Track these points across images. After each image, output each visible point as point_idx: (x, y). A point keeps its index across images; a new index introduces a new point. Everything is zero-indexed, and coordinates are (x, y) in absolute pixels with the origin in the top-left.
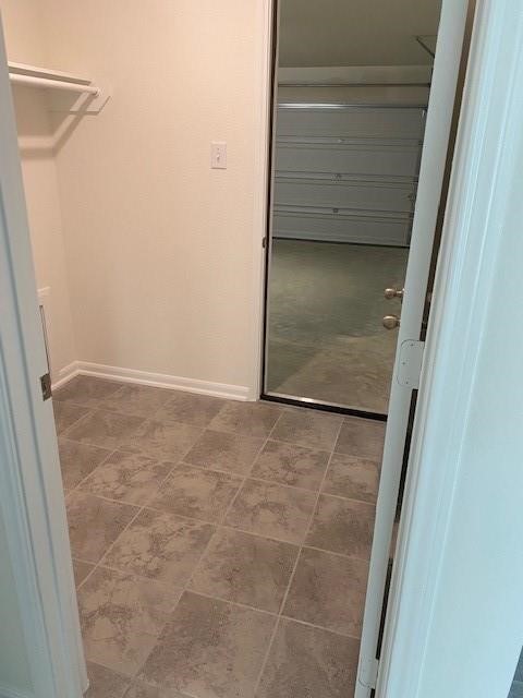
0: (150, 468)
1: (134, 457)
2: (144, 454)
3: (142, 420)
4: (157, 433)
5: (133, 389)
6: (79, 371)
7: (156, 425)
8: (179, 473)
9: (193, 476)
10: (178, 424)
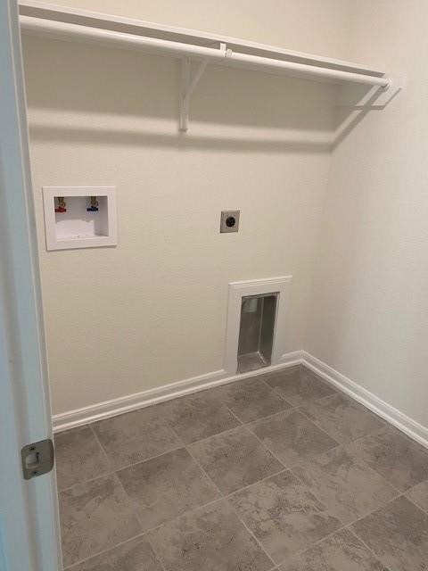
0: (311, 513)
1: (303, 488)
2: (314, 492)
3: (334, 444)
4: (341, 471)
5: (344, 401)
6: (302, 360)
7: (346, 460)
8: (340, 541)
9: (354, 557)
10: (371, 470)
